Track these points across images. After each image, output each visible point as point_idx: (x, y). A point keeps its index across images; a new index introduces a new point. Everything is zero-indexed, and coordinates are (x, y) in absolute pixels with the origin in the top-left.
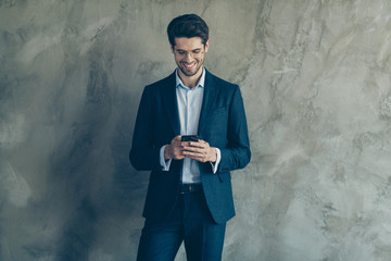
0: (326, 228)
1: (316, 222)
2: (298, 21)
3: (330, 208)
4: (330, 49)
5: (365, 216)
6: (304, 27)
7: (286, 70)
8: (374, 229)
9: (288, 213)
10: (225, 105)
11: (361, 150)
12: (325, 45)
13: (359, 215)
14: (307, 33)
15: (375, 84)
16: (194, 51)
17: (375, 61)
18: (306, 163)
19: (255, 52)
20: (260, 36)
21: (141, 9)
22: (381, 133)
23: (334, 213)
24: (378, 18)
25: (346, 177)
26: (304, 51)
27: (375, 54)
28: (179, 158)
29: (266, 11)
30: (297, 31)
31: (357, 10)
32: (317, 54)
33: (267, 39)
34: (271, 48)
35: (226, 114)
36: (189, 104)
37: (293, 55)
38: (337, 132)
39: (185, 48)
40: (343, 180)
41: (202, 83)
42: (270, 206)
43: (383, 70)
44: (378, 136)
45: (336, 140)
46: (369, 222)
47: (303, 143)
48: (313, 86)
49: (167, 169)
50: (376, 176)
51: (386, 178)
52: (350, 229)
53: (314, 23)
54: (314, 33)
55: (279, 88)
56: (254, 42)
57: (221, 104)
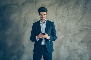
0: (68, 51)
1: (66, 50)
2: (63, 12)
3: (69, 47)
4: (69, 18)
5: (76, 49)
6: (65, 13)
7: (61, 21)
8: (78, 51)
9: (61, 48)
10: (51, 27)
11: (75, 36)
12: (68, 17)
13: (75, 49)
14: (65, 14)
15: (78, 24)
16: (44, 15)
17: (78, 20)
18: (65, 39)
19: (55, 18)
20: (56, 15)
21: (34, 9)
22: (79, 33)
23: (70, 48)
24: (79, 12)
25: (72, 41)
26: (64, 18)
27: (78, 18)
28: (41, 38)
29: (57, 10)
30: (63, 14)
31: (75, 10)
32: (67, 18)
33: (57, 16)
34: (58, 17)
35: (51, 29)
36: (43, 27)
37: (62, 19)
38: (70, 33)
39: (42, 14)
40: (71, 42)
41: (46, 22)
42: (58, 47)
43: (79, 22)
44: (78, 34)
45: (70, 35)
46: (77, 50)
47: (64, 35)
48: (66, 24)
49: (38, 41)
50: (78, 41)
51: (80, 42)
52: (73, 51)
53: (66, 13)
54: (66, 15)
55: (60, 25)
56: (55, 16)
57: (50, 26)
